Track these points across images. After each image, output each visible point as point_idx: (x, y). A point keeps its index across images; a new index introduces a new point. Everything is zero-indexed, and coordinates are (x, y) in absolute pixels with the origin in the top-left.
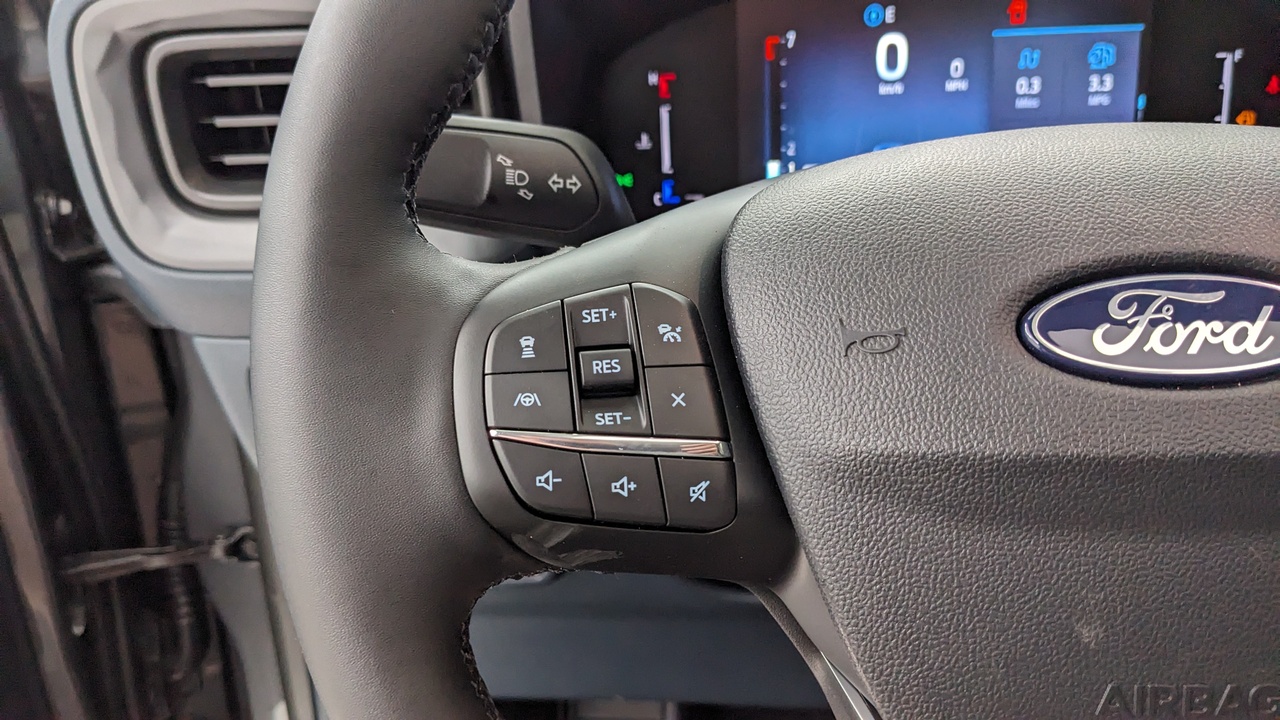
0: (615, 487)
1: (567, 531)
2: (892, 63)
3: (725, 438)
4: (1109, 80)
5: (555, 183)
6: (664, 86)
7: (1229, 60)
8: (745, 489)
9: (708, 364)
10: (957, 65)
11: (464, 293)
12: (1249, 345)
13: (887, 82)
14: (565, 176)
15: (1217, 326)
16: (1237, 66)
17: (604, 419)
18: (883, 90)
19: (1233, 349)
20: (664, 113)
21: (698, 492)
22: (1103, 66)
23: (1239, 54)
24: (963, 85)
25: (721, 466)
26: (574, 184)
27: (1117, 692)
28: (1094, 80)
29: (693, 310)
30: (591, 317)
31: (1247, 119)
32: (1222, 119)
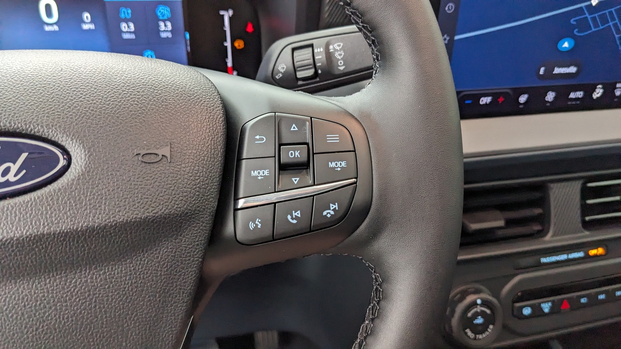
2: (49, 13)
4: (169, 24)
7: (227, 15)
10: (86, 16)
13: (48, 24)
16: (231, 19)
18: (47, 28)
22: (165, 18)
23: (231, 12)
24: (92, 27)
28: (162, 24)
31: (240, 44)
32: (228, 44)
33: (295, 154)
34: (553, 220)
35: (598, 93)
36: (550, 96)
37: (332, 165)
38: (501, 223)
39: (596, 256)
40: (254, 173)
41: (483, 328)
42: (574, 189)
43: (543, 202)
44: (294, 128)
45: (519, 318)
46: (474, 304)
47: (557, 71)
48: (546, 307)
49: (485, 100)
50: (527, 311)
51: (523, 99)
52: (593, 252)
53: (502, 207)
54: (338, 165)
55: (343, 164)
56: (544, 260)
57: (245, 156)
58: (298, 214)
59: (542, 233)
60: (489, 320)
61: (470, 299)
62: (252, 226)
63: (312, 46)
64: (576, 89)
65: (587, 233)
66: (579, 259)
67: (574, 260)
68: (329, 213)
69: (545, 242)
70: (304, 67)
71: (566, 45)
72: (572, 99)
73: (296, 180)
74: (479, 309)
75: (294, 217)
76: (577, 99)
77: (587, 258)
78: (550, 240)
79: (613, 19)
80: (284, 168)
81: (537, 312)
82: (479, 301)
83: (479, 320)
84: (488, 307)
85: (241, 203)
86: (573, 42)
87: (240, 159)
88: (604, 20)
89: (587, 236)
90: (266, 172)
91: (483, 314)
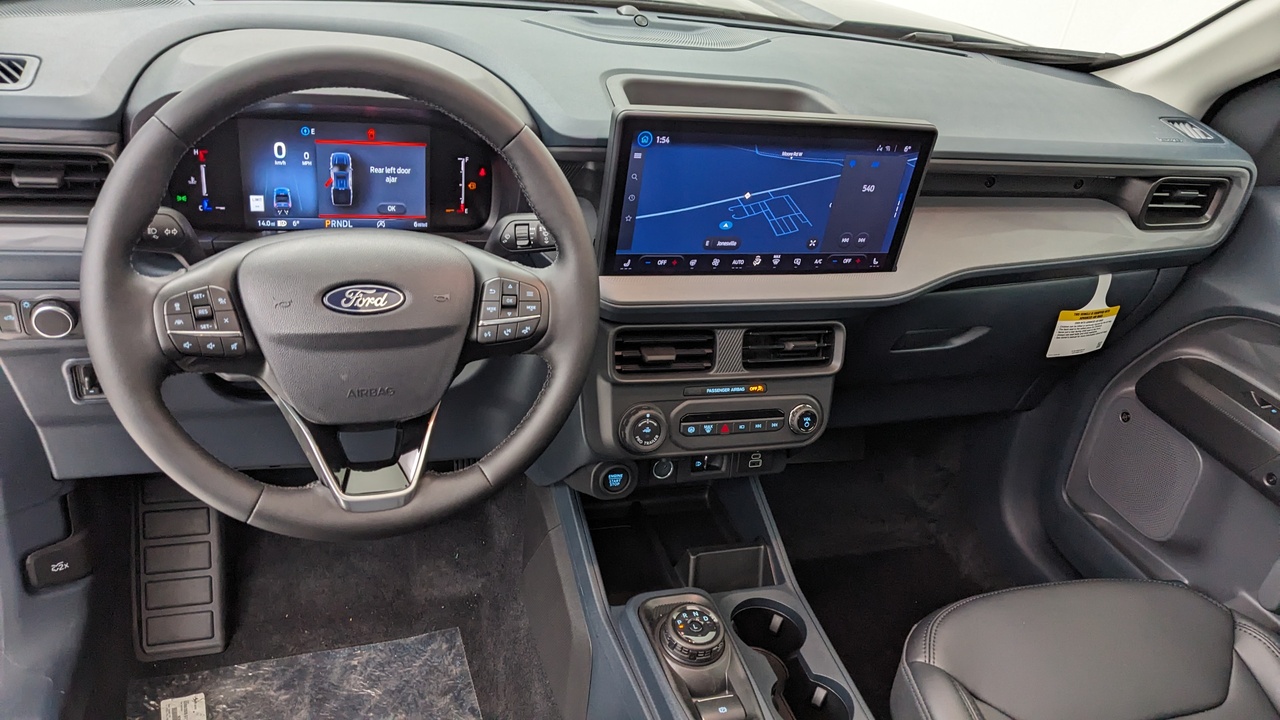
0: (208, 346)
1: (193, 359)
3: (242, 331)
5: (167, 232)
6: (202, 156)
7: (463, 161)
8: (249, 345)
9: (235, 310)
11: (152, 290)
12: (381, 304)
14: (171, 229)
15: (373, 299)
16: (466, 164)
17: (203, 327)
19: (377, 305)
20: (203, 168)
21: (234, 346)
23: (467, 159)
25: (241, 339)
26: (175, 232)
27: (352, 391)
29: (229, 293)
30: (196, 297)
31: (472, 186)
32: (463, 185)
33: (510, 301)
34: (717, 360)
35: (757, 261)
36: (716, 262)
37: (528, 307)
38: (673, 357)
39: (755, 392)
40: (488, 309)
41: (651, 437)
42: (739, 335)
43: (712, 344)
44: (510, 287)
45: (683, 434)
46: (644, 417)
47: (720, 244)
48: (708, 429)
49: (661, 262)
50: (691, 430)
51: (693, 263)
52: (753, 389)
53: (677, 346)
54: (531, 308)
55: (534, 307)
56: (709, 391)
57: (484, 299)
58: (509, 331)
59: (709, 369)
60: (656, 431)
61: (641, 413)
62: (486, 335)
63: (528, 225)
64: (738, 257)
65: (746, 372)
66: (741, 392)
67: (736, 393)
68: (525, 331)
69: (711, 376)
70: (522, 238)
71: (726, 225)
72: (735, 266)
73: (509, 314)
74: (648, 421)
75: (507, 332)
76: (739, 265)
77: (747, 393)
78: (714, 374)
79: (765, 208)
80: (504, 307)
81: (700, 433)
82: (648, 416)
83: (648, 430)
84: (656, 421)
85: (481, 323)
86: (731, 224)
87: (481, 301)
88: (757, 208)
89: (746, 374)
90: (495, 309)
91: (650, 425)
